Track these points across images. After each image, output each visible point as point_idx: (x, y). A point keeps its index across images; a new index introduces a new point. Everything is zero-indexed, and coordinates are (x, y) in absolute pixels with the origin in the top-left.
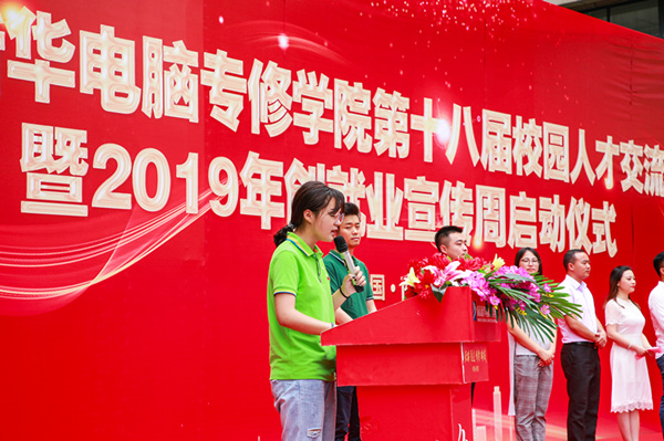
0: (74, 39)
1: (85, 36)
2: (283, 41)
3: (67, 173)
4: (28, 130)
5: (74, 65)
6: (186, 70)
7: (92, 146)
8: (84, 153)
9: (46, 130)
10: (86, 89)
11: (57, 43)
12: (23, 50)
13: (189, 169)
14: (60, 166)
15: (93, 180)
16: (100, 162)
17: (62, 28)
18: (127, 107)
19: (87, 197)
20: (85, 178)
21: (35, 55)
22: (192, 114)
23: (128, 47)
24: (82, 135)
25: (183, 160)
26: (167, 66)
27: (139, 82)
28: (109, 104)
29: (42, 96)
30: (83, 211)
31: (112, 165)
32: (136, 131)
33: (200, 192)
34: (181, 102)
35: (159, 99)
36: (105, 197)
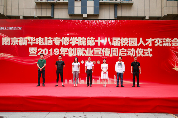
0: (36, 39)
1: (37, 38)
2: (68, 34)
3: (34, 52)
4: (30, 48)
5: (36, 41)
6: (51, 40)
7: (38, 49)
8: (37, 50)
9: (32, 48)
10: (37, 43)
11: (33, 40)
12: (29, 41)
13: (51, 50)
14: (34, 51)
15: (38, 52)
16: (39, 50)
17: (34, 38)
18: (43, 44)
19: (37, 54)
20: (37, 52)
21: (31, 41)
22: (52, 44)
23: (43, 39)
24: (37, 48)
25: (50, 49)
26: (48, 40)
27: (44, 42)
28: (40, 45)
29: (32, 45)
30: (36, 55)
31: (40, 51)
32: (43, 47)
33: (53, 52)
34: (50, 43)
35: (47, 43)
36: (39, 54)
